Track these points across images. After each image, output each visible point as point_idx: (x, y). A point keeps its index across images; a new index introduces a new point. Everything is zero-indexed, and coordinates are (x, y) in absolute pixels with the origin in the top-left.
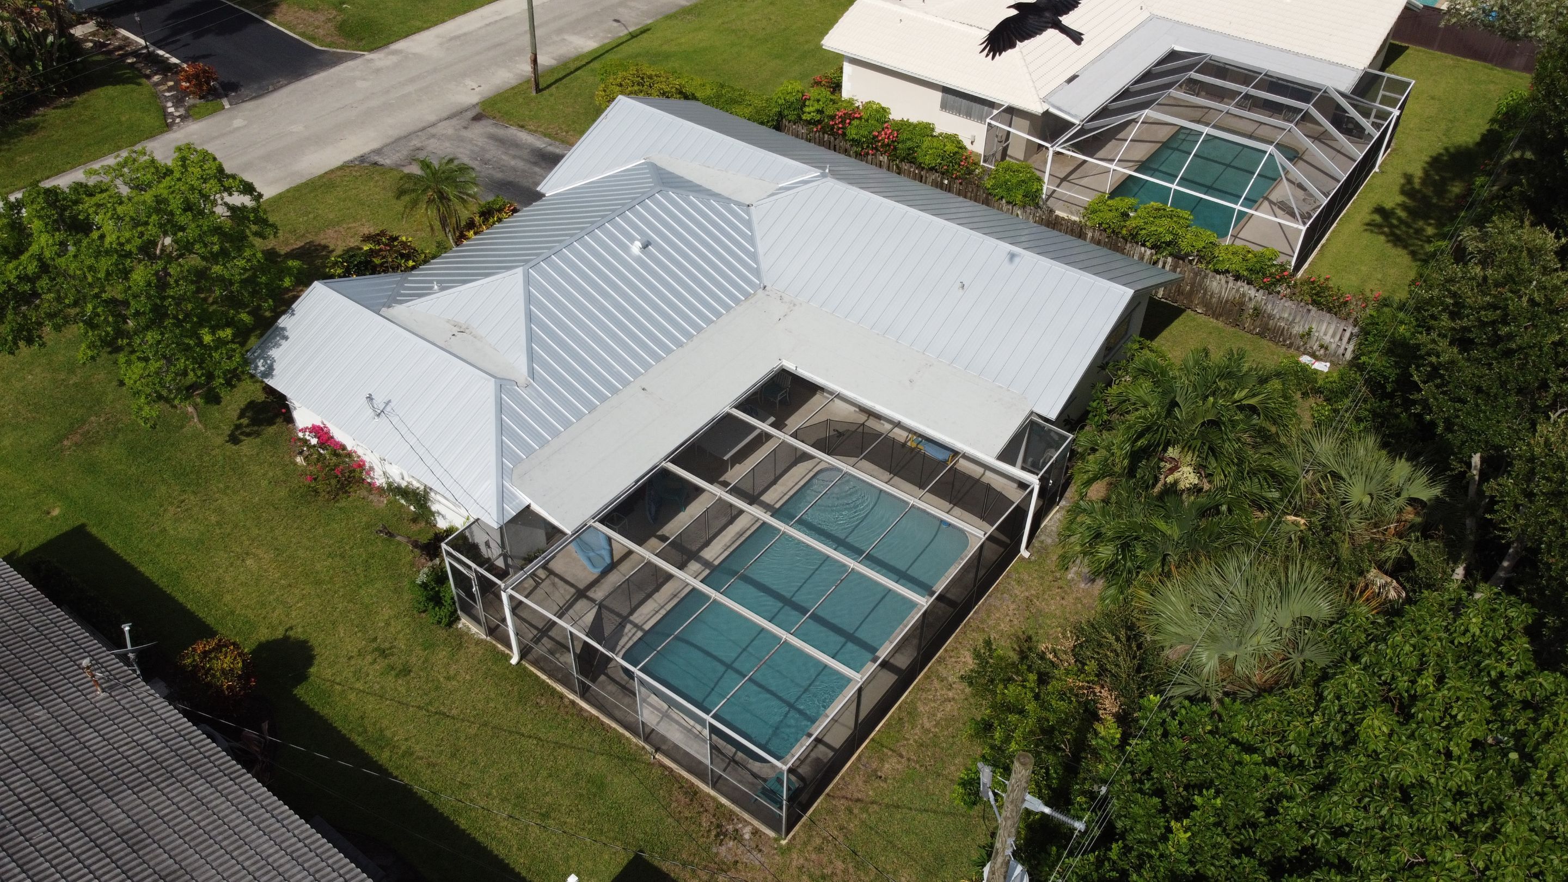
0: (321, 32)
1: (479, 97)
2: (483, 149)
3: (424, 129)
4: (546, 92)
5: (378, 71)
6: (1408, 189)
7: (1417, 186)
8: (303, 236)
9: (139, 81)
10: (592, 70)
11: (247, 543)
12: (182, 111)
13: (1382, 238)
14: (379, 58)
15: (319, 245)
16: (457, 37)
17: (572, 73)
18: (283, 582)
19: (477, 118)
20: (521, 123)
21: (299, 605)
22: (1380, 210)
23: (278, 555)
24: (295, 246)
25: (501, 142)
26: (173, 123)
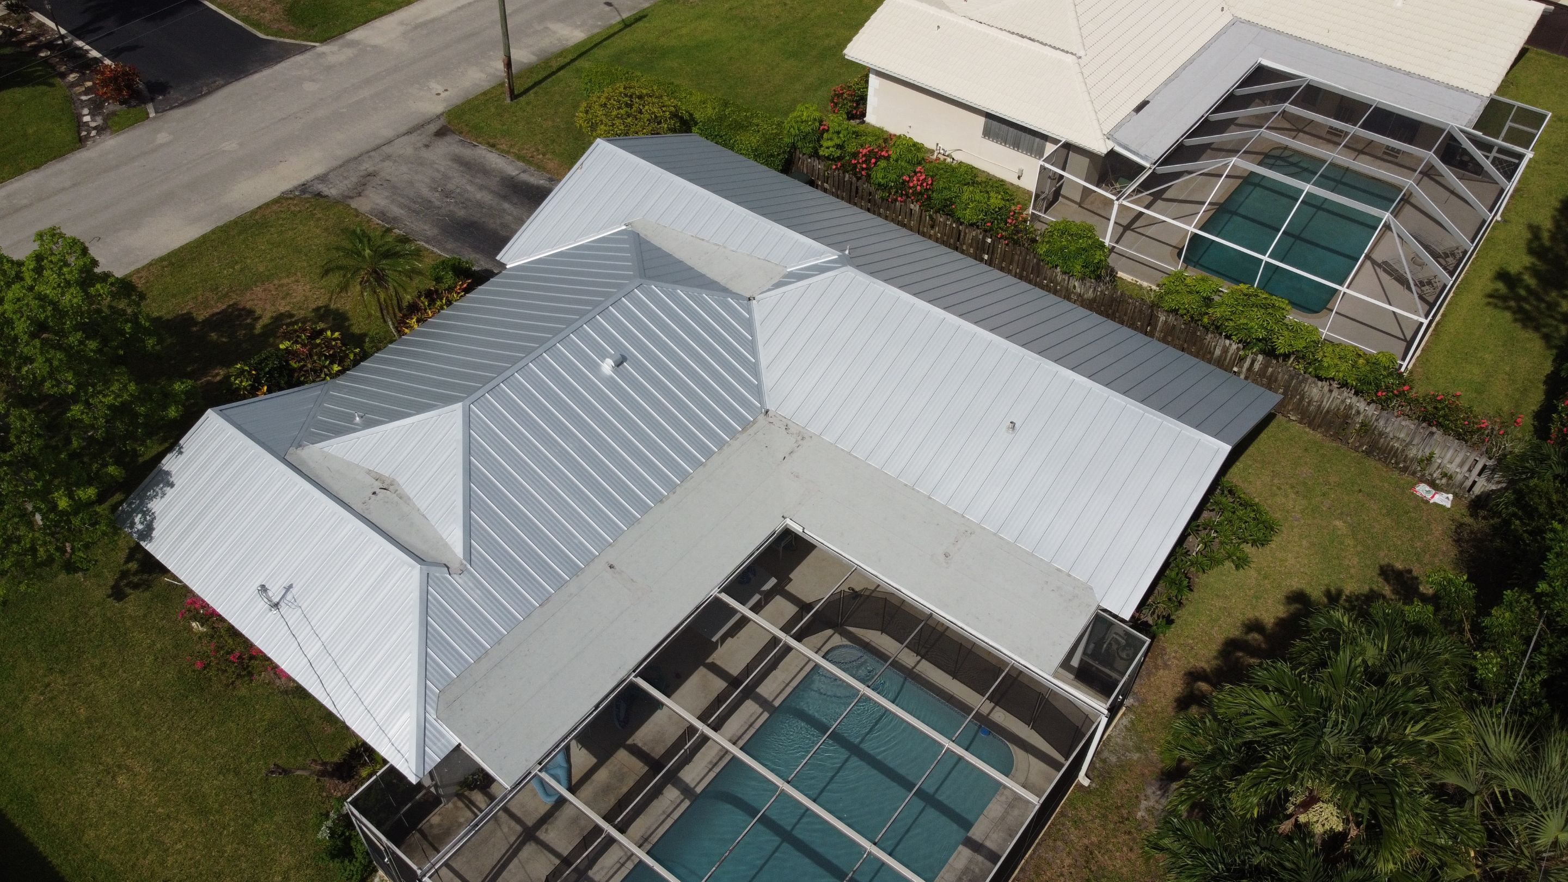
0: (267, 16)
1: (445, 104)
2: (446, 177)
3: (378, 148)
4: (523, 99)
5: (329, 68)
6: (1535, 248)
7: (1547, 243)
8: (226, 295)
9: (52, 81)
10: (578, 71)
11: (121, 750)
12: (99, 121)
13: (1508, 315)
14: (331, 52)
15: (244, 309)
16: (424, 24)
17: (554, 73)
18: (160, 810)
19: (441, 133)
20: (492, 141)
21: (179, 846)
22: (1503, 276)
23: (159, 768)
24: (216, 310)
25: (469, 166)
26: (88, 137)
